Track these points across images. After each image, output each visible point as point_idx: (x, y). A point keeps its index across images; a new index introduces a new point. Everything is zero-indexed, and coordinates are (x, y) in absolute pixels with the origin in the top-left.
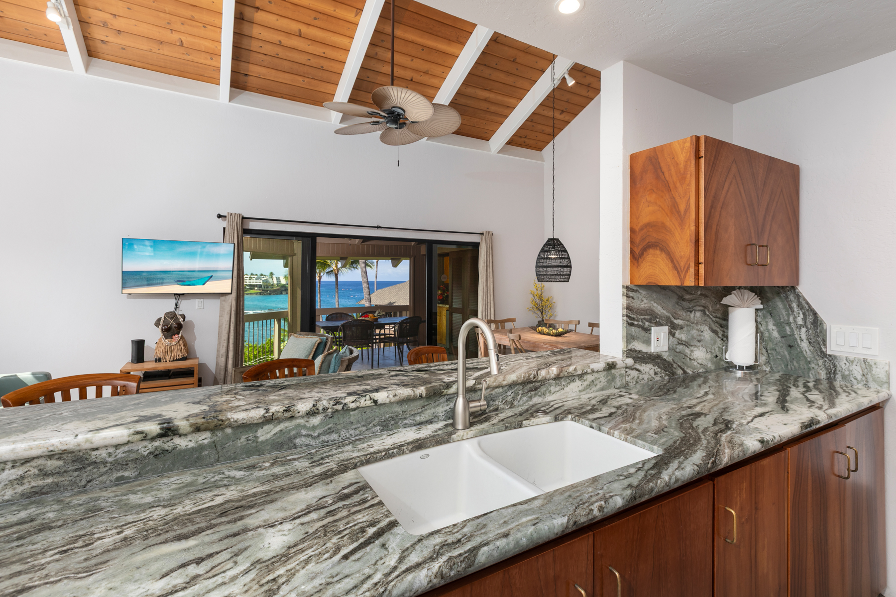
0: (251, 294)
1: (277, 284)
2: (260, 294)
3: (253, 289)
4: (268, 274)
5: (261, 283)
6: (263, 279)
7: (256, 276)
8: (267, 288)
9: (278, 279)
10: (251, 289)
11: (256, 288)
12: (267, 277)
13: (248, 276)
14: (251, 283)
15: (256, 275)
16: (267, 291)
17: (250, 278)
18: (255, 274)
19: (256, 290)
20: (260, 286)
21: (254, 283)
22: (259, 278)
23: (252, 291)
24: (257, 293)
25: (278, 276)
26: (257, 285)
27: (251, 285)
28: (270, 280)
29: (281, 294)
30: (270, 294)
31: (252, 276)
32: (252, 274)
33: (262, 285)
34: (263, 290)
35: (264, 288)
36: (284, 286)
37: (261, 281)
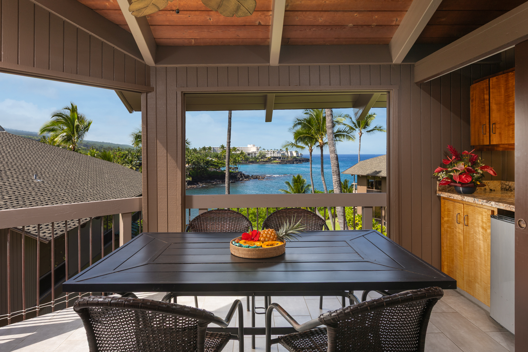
0: (274, 163)
1: (291, 156)
2: (280, 163)
3: (276, 160)
4: (284, 148)
5: (280, 156)
6: (282, 153)
7: (277, 151)
8: (284, 159)
9: (291, 153)
10: (274, 160)
11: (277, 159)
12: (284, 152)
13: (272, 151)
14: (274, 156)
15: (278, 150)
16: (284, 161)
17: (274, 152)
19: (278, 160)
20: (280, 158)
21: (276, 156)
22: (279, 152)
23: (275, 161)
24: (278, 163)
25: (291, 151)
26: (278, 157)
27: (274, 157)
28: (286, 154)
29: (293, 163)
30: (286, 163)
32: (275, 150)
33: (281, 157)
34: (281, 161)
35: (282, 159)
36: (295, 158)
37: (280, 154)
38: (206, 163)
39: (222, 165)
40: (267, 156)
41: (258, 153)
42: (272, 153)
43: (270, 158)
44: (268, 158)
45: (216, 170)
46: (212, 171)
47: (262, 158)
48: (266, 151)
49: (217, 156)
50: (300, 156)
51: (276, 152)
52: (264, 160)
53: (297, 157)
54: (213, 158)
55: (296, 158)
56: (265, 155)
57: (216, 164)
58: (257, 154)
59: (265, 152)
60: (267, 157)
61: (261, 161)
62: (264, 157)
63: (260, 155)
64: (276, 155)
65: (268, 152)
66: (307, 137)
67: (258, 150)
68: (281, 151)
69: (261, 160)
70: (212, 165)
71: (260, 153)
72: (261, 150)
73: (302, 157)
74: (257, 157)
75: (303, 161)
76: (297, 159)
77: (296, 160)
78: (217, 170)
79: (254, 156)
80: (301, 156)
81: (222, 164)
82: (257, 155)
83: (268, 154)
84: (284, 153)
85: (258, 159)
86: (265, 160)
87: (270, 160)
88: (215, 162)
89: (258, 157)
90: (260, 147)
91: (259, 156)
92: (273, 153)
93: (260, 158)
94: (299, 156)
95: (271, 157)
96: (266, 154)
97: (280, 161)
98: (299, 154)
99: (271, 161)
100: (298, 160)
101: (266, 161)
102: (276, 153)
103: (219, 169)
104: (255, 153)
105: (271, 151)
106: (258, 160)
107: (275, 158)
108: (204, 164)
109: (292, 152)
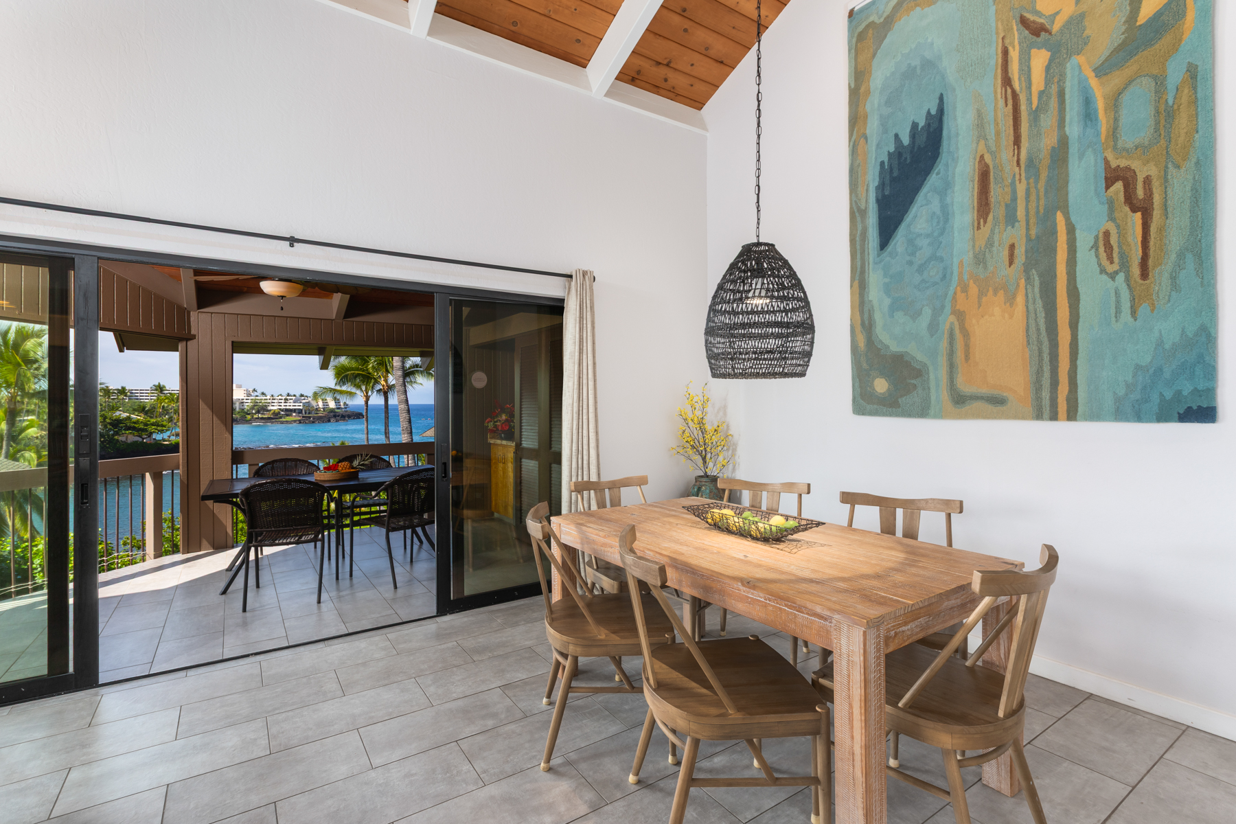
0: (287, 422)
1: (323, 409)
2: (300, 422)
3: (291, 415)
4: (310, 394)
5: (301, 408)
6: (304, 401)
7: (294, 398)
8: (309, 413)
10: (287, 415)
11: (294, 414)
12: (310, 399)
13: (283, 398)
14: (288, 407)
15: (295, 396)
16: (310, 417)
17: (286, 399)
18: (292, 394)
19: (294, 416)
20: (300, 411)
21: (291, 408)
22: (299, 400)
23: (288, 419)
24: (295, 421)
25: (324, 398)
26: (295, 410)
27: (287, 410)
28: (314, 403)
29: (329, 421)
30: (313, 422)
31: (288, 398)
32: (288, 395)
33: (302, 410)
34: (303, 417)
35: (306, 413)
36: (332, 411)
37: (301, 404)
38: (110, 424)
39: (159, 428)
40: (270, 408)
41: (249, 401)
42: (283, 401)
43: (276, 411)
44: (272, 412)
45: (140, 440)
46: (129, 441)
47: (258, 412)
48: (268, 397)
49: (142, 409)
50: (342, 406)
51: (290, 399)
52: (264, 416)
53: (337, 410)
54: (133, 414)
55: (335, 412)
56: (266, 406)
57: (141, 426)
58: (247, 404)
59: (267, 399)
60: (270, 410)
61: (256, 418)
62: (264, 409)
63: (255, 406)
64: (291, 405)
65: (273, 399)
66: (359, 375)
67: (249, 395)
68: (303, 398)
69: (256, 416)
70: (128, 428)
71: (255, 404)
72: (257, 396)
73: (348, 409)
74: (246, 410)
75: (349, 417)
76: (337, 414)
77: (335, 416)
78: (143, 439)
79: (240, 408)
80: (346, 408)
81: (158, 426)
82: (248, 406)
83: (273, 404)
84: (309, 402)
85: (249, 414)
86: (266, 416)
87: (276, 417)
88: (137, 422)
89: (248, 410)
90: (254, 390)
91: (253, 408)
92: (285, 402)
93: (254, 412)
94: (342, 408)
95: (280, 409)
96: (269, 403)
97: (299, 418)
98: (342, 404)
99: (281, 418)
100: (338, 416)
101: (269, 418)
102: (292, 401)
103: (149, 436)
104: (243, 403)
105: (280, 397)
106: (249, 417)
107: (289, 412)
108: (105, 426)
109: (326, 400)
